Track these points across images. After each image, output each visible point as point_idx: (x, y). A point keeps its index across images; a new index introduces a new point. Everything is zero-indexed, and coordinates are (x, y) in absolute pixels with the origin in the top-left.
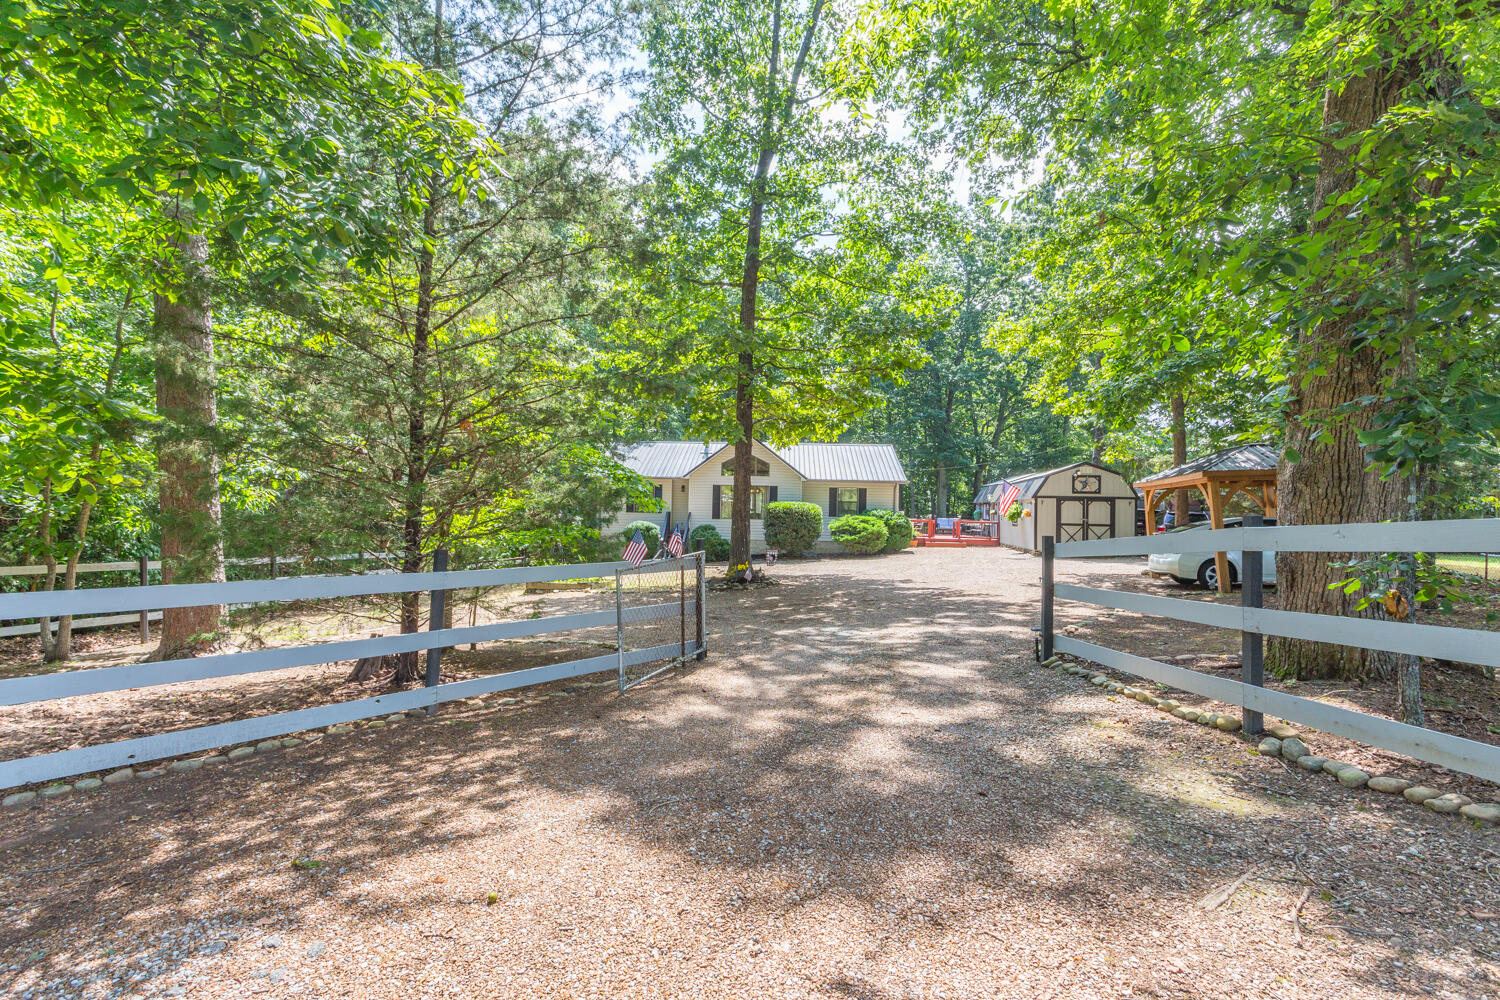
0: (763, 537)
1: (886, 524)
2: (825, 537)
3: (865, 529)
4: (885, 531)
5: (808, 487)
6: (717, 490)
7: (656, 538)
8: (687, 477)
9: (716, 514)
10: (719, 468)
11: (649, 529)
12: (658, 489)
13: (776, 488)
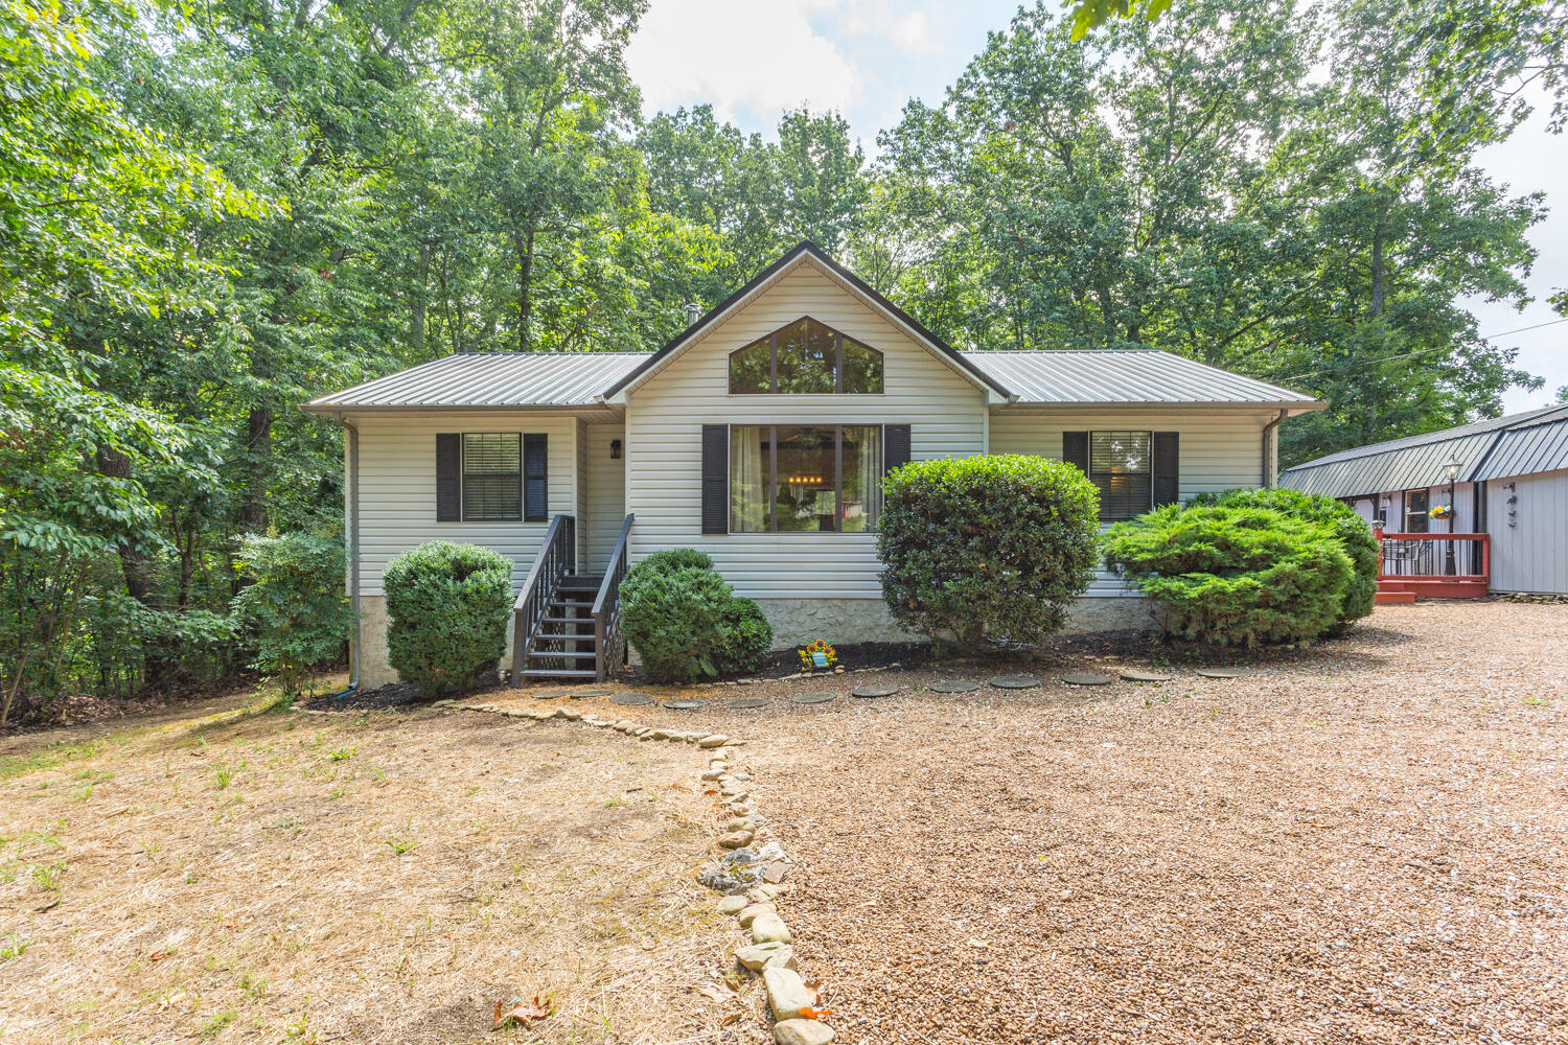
6: (716, 441)
7: (495, 600)
8: (619, 399)
9: (716, 518)
10: (719, 370)
11: (461, 570)
12: (535, 446)
13: (905, 429)
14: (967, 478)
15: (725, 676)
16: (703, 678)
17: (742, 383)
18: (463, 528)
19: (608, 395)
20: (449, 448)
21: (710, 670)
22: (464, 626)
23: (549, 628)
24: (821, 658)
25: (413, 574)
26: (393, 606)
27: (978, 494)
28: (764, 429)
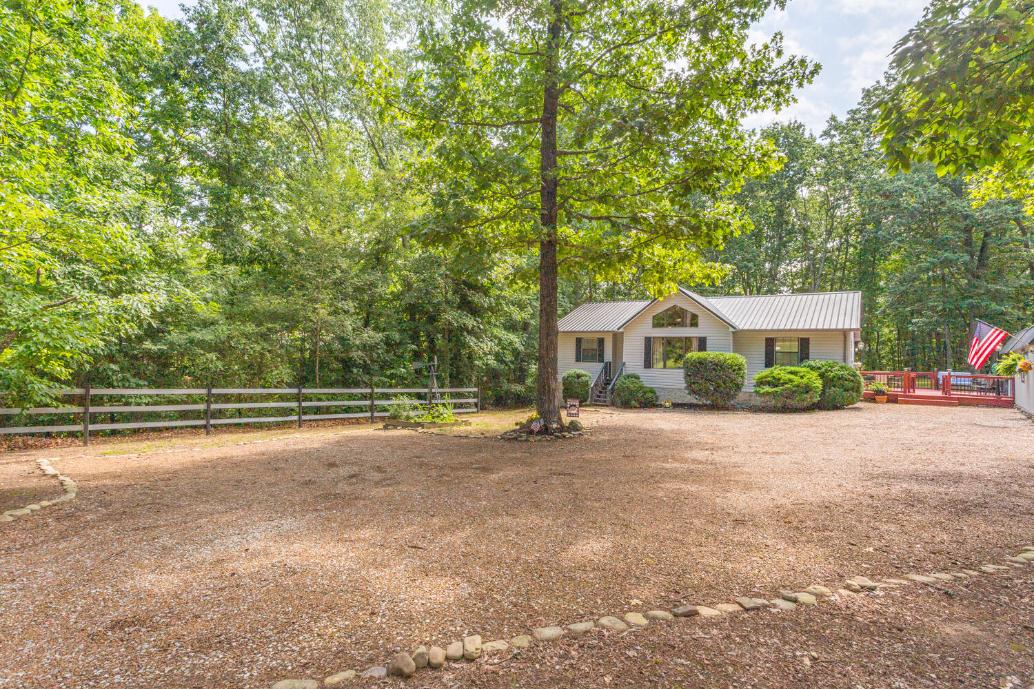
0: (684, 385)
1: (822, 376)
2: (749, 386)
3: (791, 381)
4: (818, 383)
5: (740, 338)
6: (648, 341)
7: (586, 384)
8: (621, 330)
9: (648, 364)
10: (650, 321)
11: (579, 376)
12: (601, 341)
13: (705, 338)
14: (698, 358)
15: (641, 407)
16: (636, 407)
17: (656, 325)
18: (582, 364)
19: (618, 329)
20: (579, 341)
21: (637, 406)
22: (578, 390)
23: (600, 392)
24: (667, 404)
25: (568, 377)
26: (564, 384)
27: (700, 363)
28: (663, 338)
